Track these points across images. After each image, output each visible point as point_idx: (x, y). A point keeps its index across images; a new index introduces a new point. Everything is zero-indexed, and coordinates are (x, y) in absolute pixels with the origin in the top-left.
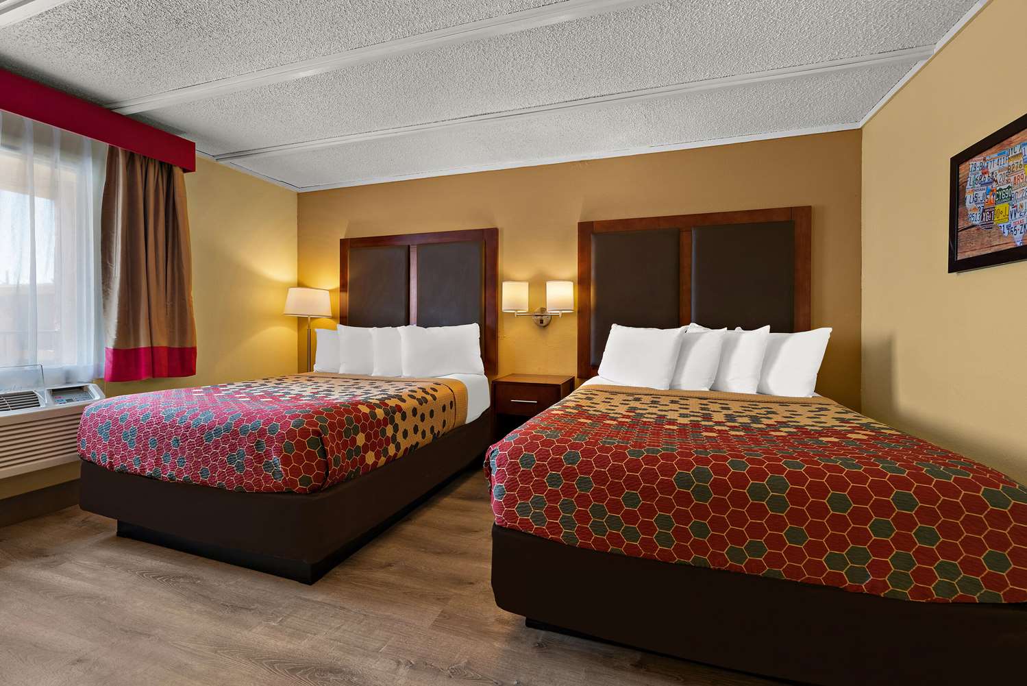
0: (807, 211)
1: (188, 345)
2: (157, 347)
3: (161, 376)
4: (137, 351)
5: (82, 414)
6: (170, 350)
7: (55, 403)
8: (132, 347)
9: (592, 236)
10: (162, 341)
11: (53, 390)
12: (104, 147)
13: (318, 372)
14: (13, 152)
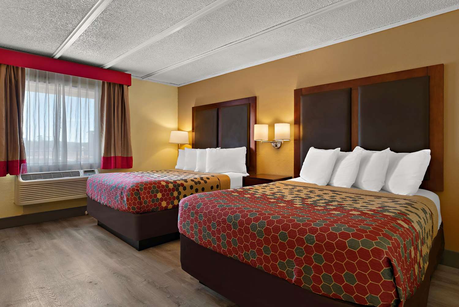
0: (441, 67)
1: (129, 156)
2: (117, 157)
3: (118, 168)
4: (111, 157)
5: (87, 180)
6: (122, 158)
7: (84, 175)
8: (109, 156)
9: (301, 97)
10: (119, 154)
11: (85, 171)
12: (101, 81)
13: (177, 169)
14: (75, 88)
